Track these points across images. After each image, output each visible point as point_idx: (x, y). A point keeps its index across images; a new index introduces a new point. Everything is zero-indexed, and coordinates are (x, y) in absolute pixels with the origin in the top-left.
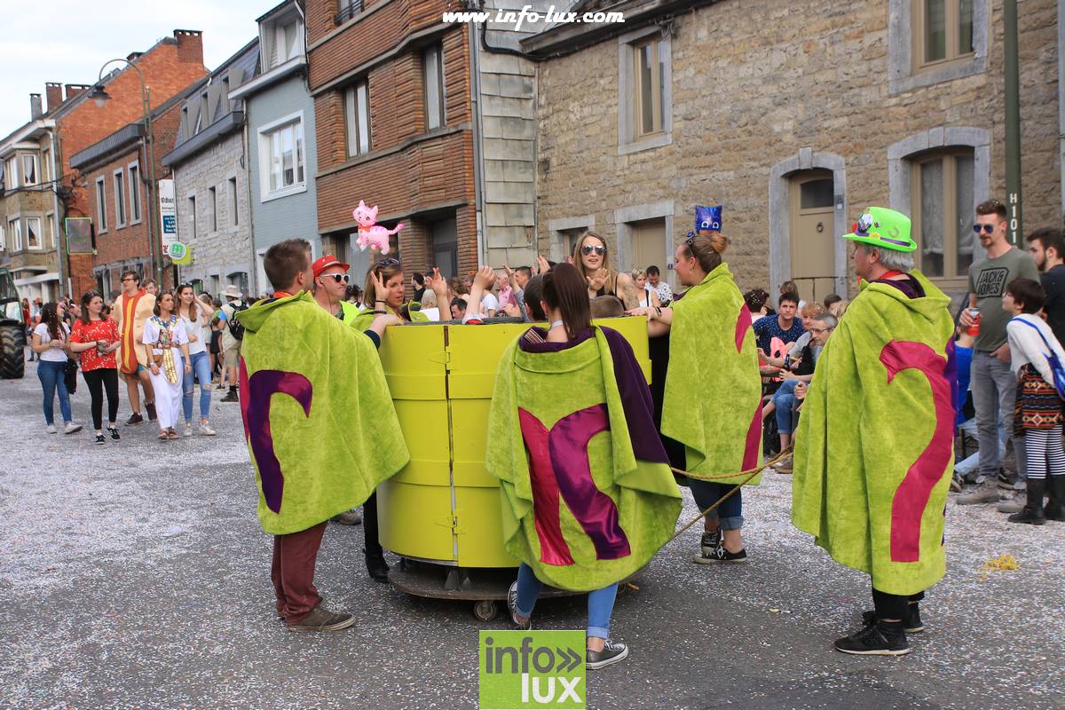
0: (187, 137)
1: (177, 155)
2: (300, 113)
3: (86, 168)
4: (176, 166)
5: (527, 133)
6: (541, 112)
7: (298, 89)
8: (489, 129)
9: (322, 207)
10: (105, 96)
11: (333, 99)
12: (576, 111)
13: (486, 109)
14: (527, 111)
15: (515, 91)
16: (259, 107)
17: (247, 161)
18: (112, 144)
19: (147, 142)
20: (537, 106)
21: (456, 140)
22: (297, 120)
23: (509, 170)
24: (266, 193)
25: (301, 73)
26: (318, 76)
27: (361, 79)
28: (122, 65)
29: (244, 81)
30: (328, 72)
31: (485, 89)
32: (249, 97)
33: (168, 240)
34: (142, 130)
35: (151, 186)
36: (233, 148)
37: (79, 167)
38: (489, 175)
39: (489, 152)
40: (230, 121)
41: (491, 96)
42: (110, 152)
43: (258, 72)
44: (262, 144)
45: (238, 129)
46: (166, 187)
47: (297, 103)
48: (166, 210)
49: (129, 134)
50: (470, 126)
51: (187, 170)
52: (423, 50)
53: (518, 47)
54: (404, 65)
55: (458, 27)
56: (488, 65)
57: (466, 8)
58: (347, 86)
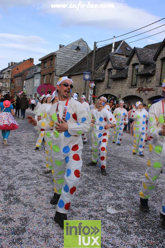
0: (28, 76)
1: (26, 78)
3: (15, 77)
4: (26, 80)
7: (39, 74)
11: (42, 77)
13: (55, 82)
17: (33, 81)
18: (18, 75)
24: (35, 86)
25: (40, 73)
26: (41, 74)
27: (45, 75)
29: (34, 72)
30: (42, 74)
31: (55, 80)
32: (35, 74)
33: (24, 89)
34: (22, 74)
35: (23, 81)
36: (32, 79)
40: (32, 76)
43: (36, 71)
44: (35, 79)
45: (33, 77)
46: (25, 82)
47: (39, 76)
48: (24, 85)
49: (20, 74)
50: (53, 83)
51: (27, 80)
52: (50, 74)
53: (59, 76)
54: (49, 75)
55: (53, 73)
56: (55, 77)
57: (54, 71)
58: (44, 76)
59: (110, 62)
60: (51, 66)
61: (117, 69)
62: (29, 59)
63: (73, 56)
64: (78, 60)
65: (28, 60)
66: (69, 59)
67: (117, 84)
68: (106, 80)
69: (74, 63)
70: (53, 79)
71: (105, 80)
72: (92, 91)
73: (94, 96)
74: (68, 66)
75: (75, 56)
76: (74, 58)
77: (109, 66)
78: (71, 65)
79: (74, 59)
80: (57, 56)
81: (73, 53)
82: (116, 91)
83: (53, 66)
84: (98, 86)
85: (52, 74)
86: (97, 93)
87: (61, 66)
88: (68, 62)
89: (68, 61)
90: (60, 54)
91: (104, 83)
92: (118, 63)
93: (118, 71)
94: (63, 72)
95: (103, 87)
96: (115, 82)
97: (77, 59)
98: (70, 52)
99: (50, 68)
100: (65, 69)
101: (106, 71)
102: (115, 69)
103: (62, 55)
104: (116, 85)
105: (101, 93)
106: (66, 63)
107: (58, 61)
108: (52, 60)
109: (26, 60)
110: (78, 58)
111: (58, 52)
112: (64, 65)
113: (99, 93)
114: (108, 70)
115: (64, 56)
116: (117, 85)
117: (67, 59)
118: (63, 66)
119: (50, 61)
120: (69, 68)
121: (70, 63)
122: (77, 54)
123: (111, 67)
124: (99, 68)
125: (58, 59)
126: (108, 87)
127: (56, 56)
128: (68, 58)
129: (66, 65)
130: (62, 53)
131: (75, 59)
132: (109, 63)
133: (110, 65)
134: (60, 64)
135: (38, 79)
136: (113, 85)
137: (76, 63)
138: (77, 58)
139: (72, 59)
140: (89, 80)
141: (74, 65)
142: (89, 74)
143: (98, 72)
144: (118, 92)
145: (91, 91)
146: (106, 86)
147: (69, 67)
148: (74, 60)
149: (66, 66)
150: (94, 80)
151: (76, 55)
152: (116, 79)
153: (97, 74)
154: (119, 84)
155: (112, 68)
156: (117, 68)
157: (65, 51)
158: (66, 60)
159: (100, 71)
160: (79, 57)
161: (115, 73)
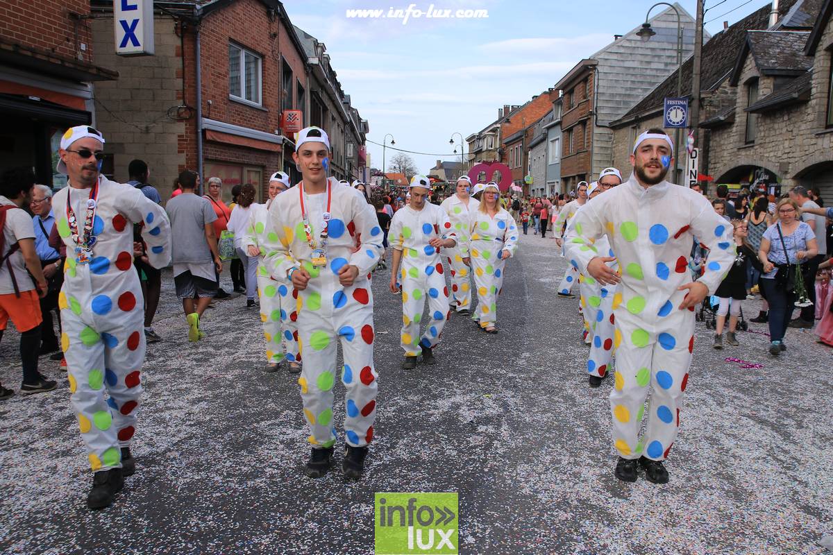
0: (537, 135)
1: (531, 144)
2: (559, 137)
3: (508, 144)
4: (532, 148)
5: (609, 152)
6: (614, 146)
7: (558, 128)
8: (596, 150)
9: (562, 169)
10: (509, 122)
11: (566, 133)
12: (621, 147)
13: (595, 144)
14: (609, 145)
15: (606, 139)
16: (551, 132)
17: (546, 150)
18: (515, 137)
19: (526, 137)
20: (612, 144)
21: (586, 154)
22: (558, 139)
23: (602, 163)
24: (550, 162)
25: (559, 123)
26: (563, 125)
27: (573, 128)
28: (531, 100)
29: (549, 123)
30: (566, 125)
31: (595, 138)
32: (548, 128)
34: (524, 133)
35: (526, 154)
36: (543, 146)
37: (506, 143)
38: (594, 165)
39: (595, 158)
40: (542, 136)
41: (598, 141)
42: (514, 140)
43: (552, 119)
44: (550, 144)
45: (545, 139)
46: (529, 154)
47: (557, 134)
48: (529, 163)
49: (519, 134)
50: (590, 149)
51: (534, 149)
52: (583, 123)
53: (607, 125)
54: (580, 127)
55: (589, 118)
56: (597, 130)
57: (591, 114)
58: (570, 130)
59: (750, 55)
60: (585, 98)
61: (775, 77)
62: (548, 91)
63: (649, 63)
64: (668, 71)
65: (545, 95)
66: (637, 71)
67: (776, 126)
68: (740, 119)
69: (655, 83)
70: (591, 137)
71: (737, 120)
72: (696, 160)
73: (705, 178)
74: (633, 93)
75: (656, 59)
76: (654, 66)
77: (749, 71)
78: (646, 90)
79: (652, 69)
80: (599, 68)
81: (649, 52)
82: (772, 154)
83: (589, 98)
84: (715, 144)
85: (588, 123)
86: (712, 166)
87: (612, 95)
88: (633, 82)
89: (633, 79)
90: (609, 62)
91: (734, 129)
92: (779, 53)
93: (779, 81)
94: (620, 112)
95: (731, 146)
96: (768, 121)
97: (665, 70)
98: (640, 51)
99: (581, 107)
100: (626, 103)
101: (740, 89)
102: (768, 76)
103: (614, 63)
104: (772, 133)
105: (725, 165)
106: (629, 85)
107: (601, 83)
108: (586, 80)
109: (539, 95)
110: (666, 64)
111: (601, 57)
112: (623, 92)
113: (718, 165)
114: (745, 84)
115: (621, 64)
116: (775, 130)
117: (631, 71)
118: (620, 95)
119: (581, 85)
120: (640, 99)
121: (642, 82)
122: (661, 53)
123: (755, 73)
124: (723, 85)
125: (601, 76)
126: (746, 143)
127: (594, 67)
128: (634, 68)
129: (628, 92)
130: (615, 57)
131: (657, 70)
132: (748, 62)
133: (750, 67)
134: (610, 91)
135: (557, 141)
136: (763, 134)
137: (662, 80)
138: (662, 66)
139: (648, 72)
140: (683, 125)
141: (653, 89)
142: (684, 106)
143: (717, 97)
144: (779, 154)
145: (691, 160)
146: (740, 141)
147: (638, 96)
148: (654, 73)
149: (629, 95)
150: (702, 126)
151: (659, 56)
152: (770, 111)
153: (716, 103)
154: (781, 125)
155: (759, 75)
156: (777, 73)
157: (622, 50)
158: (629, 76)
159: (726, 93)
160: (669, 61)
161: (768, 92)
